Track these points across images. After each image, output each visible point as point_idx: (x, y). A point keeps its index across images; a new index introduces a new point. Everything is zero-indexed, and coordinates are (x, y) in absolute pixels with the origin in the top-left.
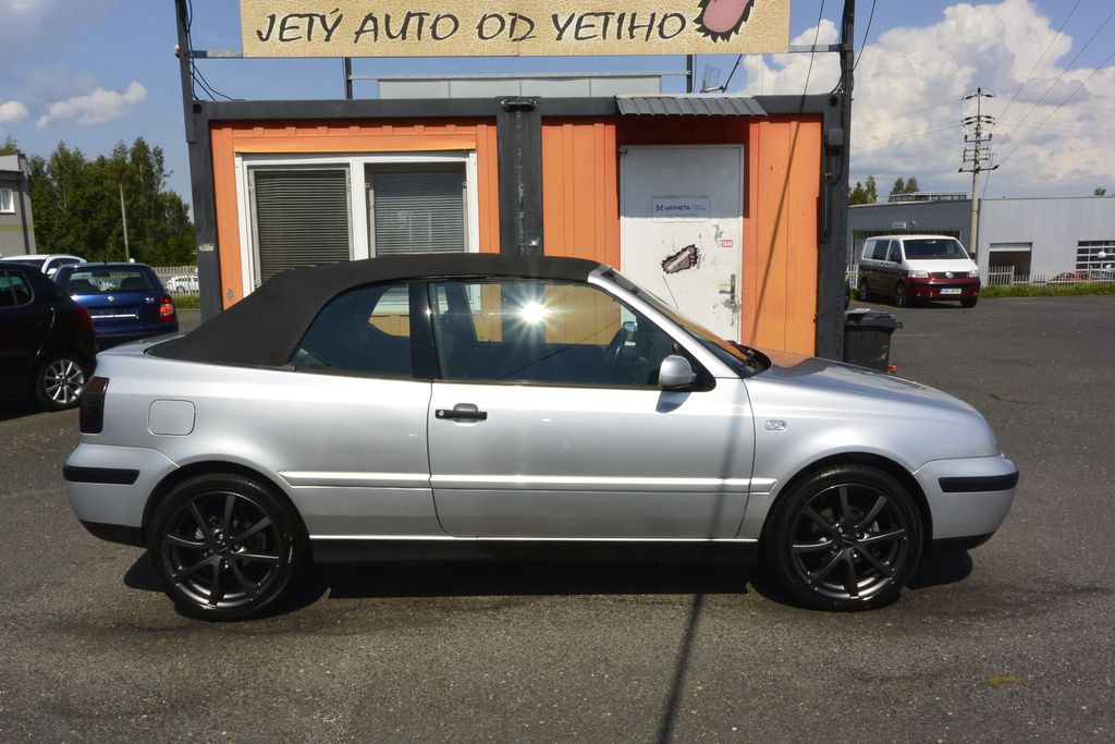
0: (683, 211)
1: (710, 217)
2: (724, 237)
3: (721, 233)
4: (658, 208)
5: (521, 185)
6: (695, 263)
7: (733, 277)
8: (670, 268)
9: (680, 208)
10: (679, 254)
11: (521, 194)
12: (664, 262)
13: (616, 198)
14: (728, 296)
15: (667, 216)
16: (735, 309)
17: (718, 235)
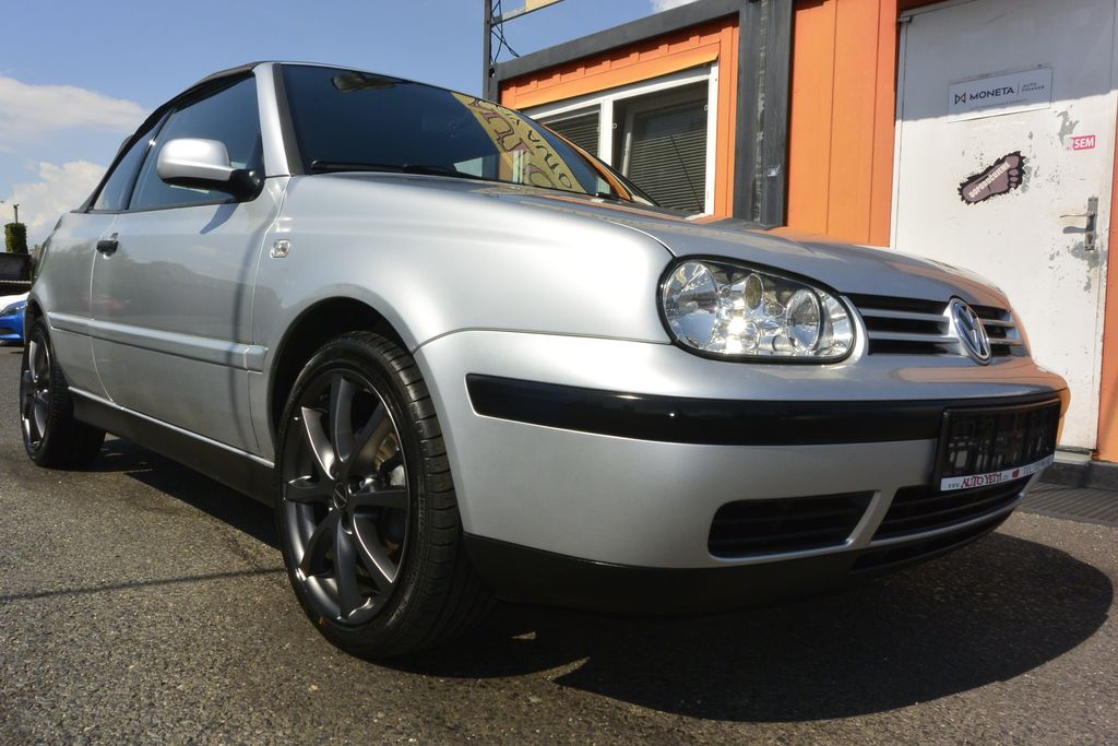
0: (1003, 97)
1: (1051, 100)
2: (1077, 132)
3: (1073, 125)
4: (957, 99)
5: (761, 95)
6: (1019, 182)
7: (1093, 202)
8: (972, 194)
9: (996, 93)
10: (990, 169)
11: (761, 108)
12: (963, 185)
13: (893, 93)
14: (1082, 238)
15: (972, 110)
16: (1094, 261)
17: (1066, 129)
